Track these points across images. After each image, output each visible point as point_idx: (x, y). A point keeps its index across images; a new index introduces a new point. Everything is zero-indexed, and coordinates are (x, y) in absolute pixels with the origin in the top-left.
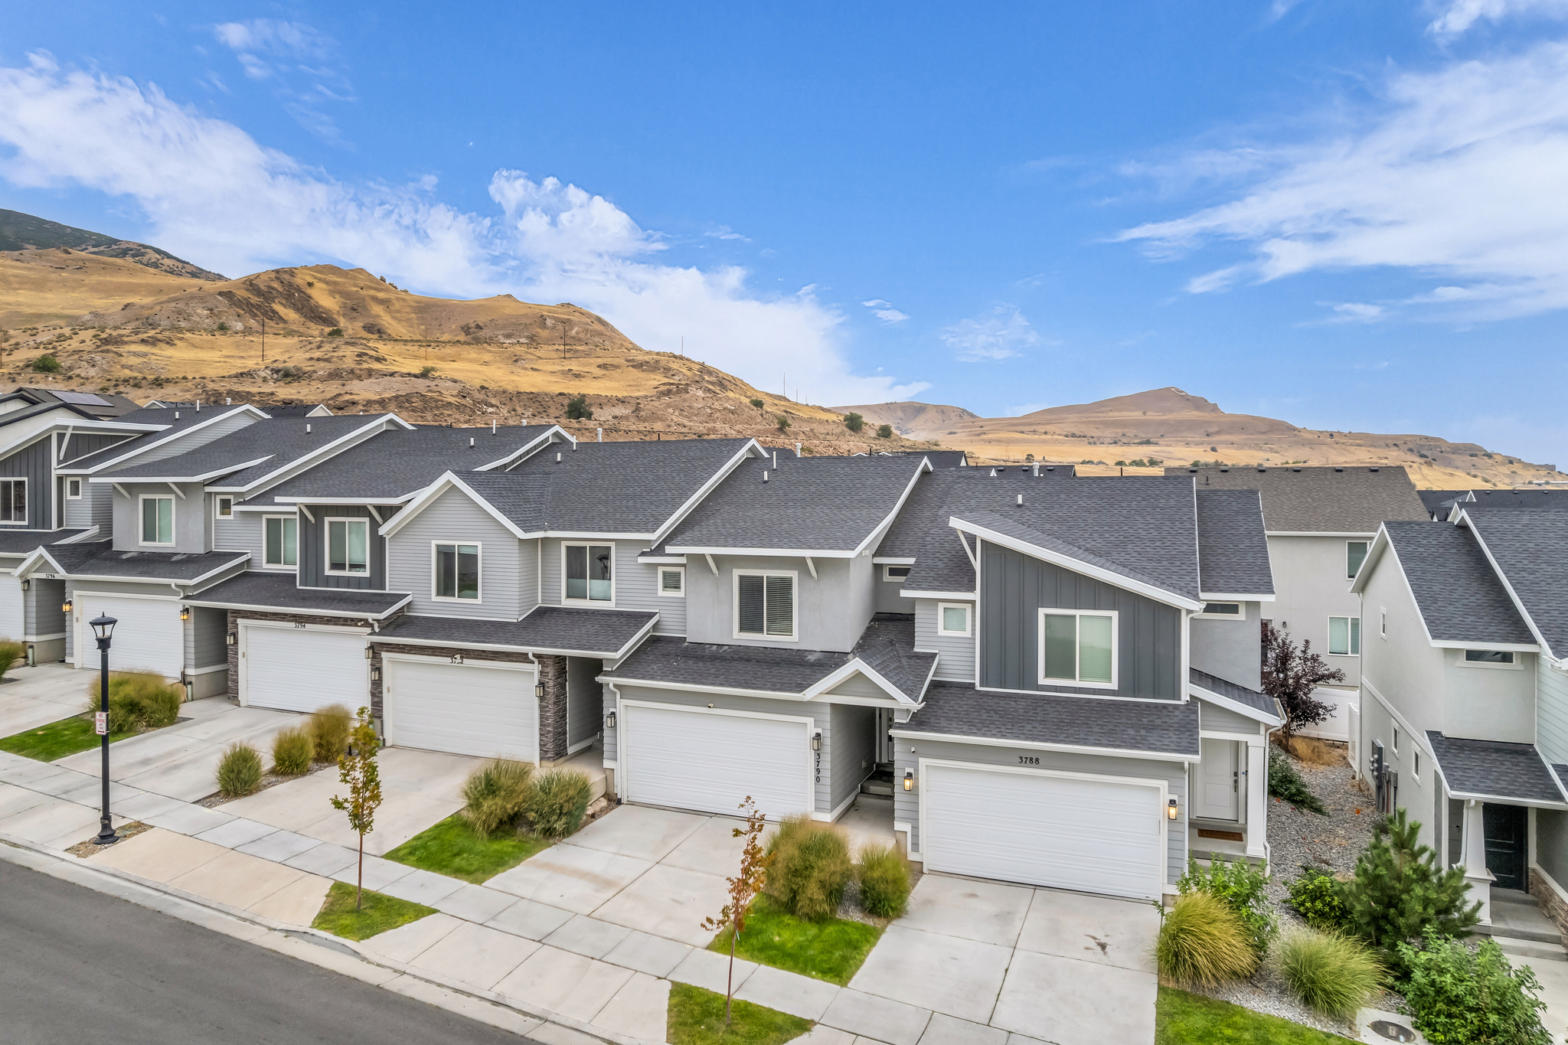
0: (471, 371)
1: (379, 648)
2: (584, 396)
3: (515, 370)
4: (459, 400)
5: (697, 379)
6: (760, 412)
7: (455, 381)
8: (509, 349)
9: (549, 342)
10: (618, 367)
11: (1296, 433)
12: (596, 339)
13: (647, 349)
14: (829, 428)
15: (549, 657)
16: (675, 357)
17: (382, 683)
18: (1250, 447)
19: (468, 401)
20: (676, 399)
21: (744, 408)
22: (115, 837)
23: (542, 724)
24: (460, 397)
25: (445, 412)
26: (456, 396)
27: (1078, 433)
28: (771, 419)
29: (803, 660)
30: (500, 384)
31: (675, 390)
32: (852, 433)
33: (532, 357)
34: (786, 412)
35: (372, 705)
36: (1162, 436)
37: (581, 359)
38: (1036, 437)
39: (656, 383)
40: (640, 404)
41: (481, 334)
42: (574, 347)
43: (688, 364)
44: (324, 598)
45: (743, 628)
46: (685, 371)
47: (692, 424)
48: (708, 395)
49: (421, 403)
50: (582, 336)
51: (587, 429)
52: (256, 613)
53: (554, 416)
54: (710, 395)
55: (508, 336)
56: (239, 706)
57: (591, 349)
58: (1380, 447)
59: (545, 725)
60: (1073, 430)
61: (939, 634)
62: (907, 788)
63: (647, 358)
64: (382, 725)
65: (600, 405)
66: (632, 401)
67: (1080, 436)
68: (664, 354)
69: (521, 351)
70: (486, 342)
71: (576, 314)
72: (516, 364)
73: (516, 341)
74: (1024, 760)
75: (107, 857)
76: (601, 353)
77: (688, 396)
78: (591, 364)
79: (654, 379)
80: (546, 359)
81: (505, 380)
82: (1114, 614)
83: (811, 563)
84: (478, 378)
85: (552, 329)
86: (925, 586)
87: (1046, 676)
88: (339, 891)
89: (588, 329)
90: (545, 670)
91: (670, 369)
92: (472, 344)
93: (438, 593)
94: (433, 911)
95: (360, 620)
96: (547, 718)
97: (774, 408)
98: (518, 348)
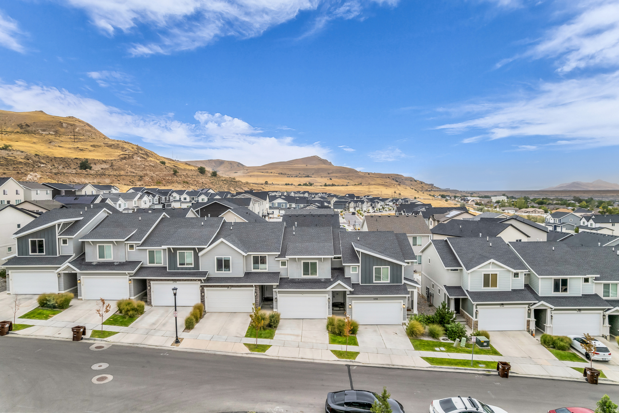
0: (28, 147)
1: (203, 287)
2: (87, 159)
3: (50, 147)
4: (25, 161)
5: (136, 152)
6: (165, 167)
7: (22, 152)
8: (45, 137)
9: (64, 134)
10: (100, 146)
11: (358, 173)
12: (88, 133)
13: (113, 139)
14: (193, 172)
15: (257, 285)
16: (126, 142)
17: (204, 296)
18: (343, 178)
19: (30, 161)
20: (128, 161)
21: (158, 165)
22: (180, 341)
24: (26, 159)
25: (19, 166)
26: (24, 159)
27: (283, 173)
28: (169, 169)
30: (44, 153)
31: (128, 157)
32: (202, 175)
33: (58, 141)
34: (174, 166)
35: (202, 302)
36: (313, 174)
37: (82, 142)
38: (268, 174)
39: (119, 154)
40: (113, 163)
41: (29, 129)
42: (79, 137)
43: (132, 145)
45: (304, 274)
46: (131, 149)
47: (137, 172)
48: (142, 159)
49: (5, 162)
50: (81, 132)
51: (91, 174)
52: (158, 279)
53: (73, 168)
54: (143, 160)
55: (44, 130)
56: (153, 306)
57: (87, 138)
58: (384, 178)
60: (281, 172)
61: (351, 273)
62: (350, 307)
63: (113, 143)
64: (205, 307)
65: (95, 163)
66: (109, 162)
67: (284, 174)
68: (120, 141)
69: (52, 138)
70: (33, 133)
71: (77, 122)
72: (50, 144)
73: (48, 133)
75: (179, 345)
76: (91, 140)
77: (133, 160)
78: (87, 145)
79: (118, 152)
80: (65, 142)
81: (46, 152)
82: (389, 267)
83: (322, 259)
84: (33, 150)
85: (66, 128)
86: (347, 262)
87: (375, 280)
88: (247, 345)
89: (84, 129)
90: (257, 289)
91: (124, 148)
92: (26, 134)
93: (217, 271)
94: (271, 346)
95: (197, 280)
96: (257, 301)
97: (170, 164)
98: (50, 137)
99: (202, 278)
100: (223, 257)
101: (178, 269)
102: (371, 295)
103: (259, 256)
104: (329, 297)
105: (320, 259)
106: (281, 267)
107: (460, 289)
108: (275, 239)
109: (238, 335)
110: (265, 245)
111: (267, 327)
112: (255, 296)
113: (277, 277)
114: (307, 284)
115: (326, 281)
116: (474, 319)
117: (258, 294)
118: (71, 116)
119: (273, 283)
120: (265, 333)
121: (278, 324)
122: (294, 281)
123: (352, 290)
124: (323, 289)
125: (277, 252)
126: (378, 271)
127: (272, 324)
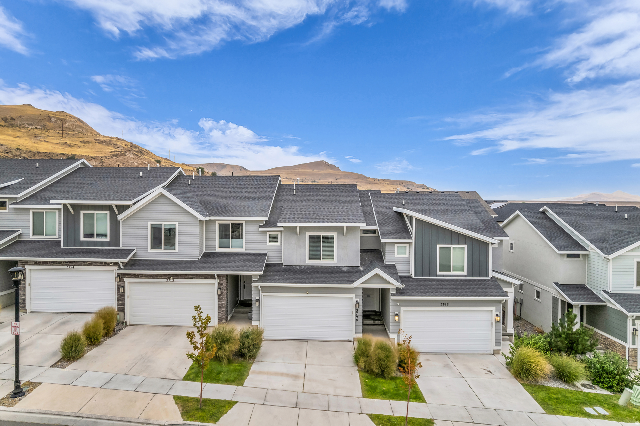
0: (10, 141)
1: (123, 277)
2: (74, 155)
3: (35, 141)
4: (4, 154)
5: (130, 149)
6: (160, 166)
7: (2, 145)
8: (31, 131)
9: (52, 129)
10: (90, 142)
11: (367, 179)
12: (78, 129)
13: (105, 135)
14: (190, 172)
15: (223, 275)
16: (119, 139)
17: (124, 294)
19: (10, 155)
20: (120, 158)
21: (153, 163)
22: (23, 393)
23: (219, 307)
24: (5, 153)
26: (3, 152)
29: (342, 270)
30: (27, 148)
31: (119, 154)
33: (44, 136)
34: (170, 165)
35: (118, 305)
36: (320, 179)
37: (71, 138)
39: (110, 151)
40: (102, 160)
41: (14, 122)
42: (67, 132)
43: (125, 143)
44: (83, 252)
45: (311, 258)
46: (124, 146)
48: (135, 157)
50: (71, 127)
52: (39, 262)
54: (137, 157)
55: (30, 125)
56: (27, 313)
57: (76, 133)
59: (221, 308)
60: (286, 176)
61: (395, 257)
62: (397, 320)
63: (105, 139)
64: (124, 315)
66: (99, 159)
67: (289, 179)
68: (113, 138)
69: (38, 132)
70: (18, 127)
71: (67, 116)
72: (36, 138)
73: (35, 127)
74: (443, 304)
75: (23, 404)
76: (82, 136)
77: (126, 157)
78: (76, 141)
79: (109, 149)
80: (52, 137)
81: (30, 146)
82: (466, 246)
83: (345, 229)
84: (15, 144)
85: (55, 123)
86: (390, 237)
87: (440, 271)
88: (180, 400)
89: (74, 124)
90: (221, 282)
91: (116, 145)
92: (10, 127)
93: (152, 248)
94: (236, 402)
95: (111, 263)
96: (222, 305)
97: (166, 163)
98: (36, 131)
99: (119, 261)
100: (163, 223)
101: (82, 244)
102: (436, 296)
103: (231, 223)
104: (358, 300)
105: (340, 230)
106: (268, 244)
107: (585, 289)
108: (261, 199)
109: (170, 376)
110: (242, 206)
111: (236, 357)
112: (219, 296)
113: (261, 260)
114: (316, 274)
115: (351, 270)
116: (629, 345)
117: (225, 291)
118: (62, 111)
119: (252, 271)
120: (228, 370)
121: (257, 351)
122: (293, 270)
123: (401, 286)
124: (346, 284)
125: (263, 216)
126: (446, 252)
127: (246, 350)
